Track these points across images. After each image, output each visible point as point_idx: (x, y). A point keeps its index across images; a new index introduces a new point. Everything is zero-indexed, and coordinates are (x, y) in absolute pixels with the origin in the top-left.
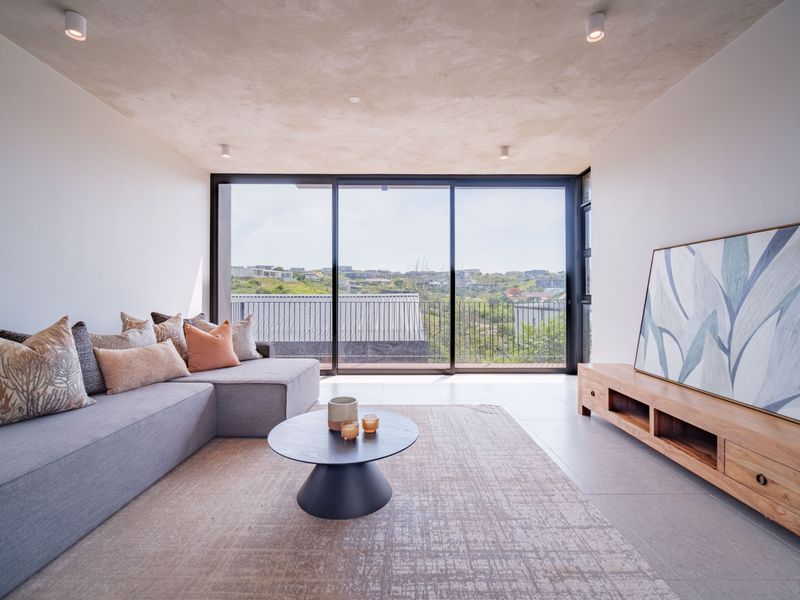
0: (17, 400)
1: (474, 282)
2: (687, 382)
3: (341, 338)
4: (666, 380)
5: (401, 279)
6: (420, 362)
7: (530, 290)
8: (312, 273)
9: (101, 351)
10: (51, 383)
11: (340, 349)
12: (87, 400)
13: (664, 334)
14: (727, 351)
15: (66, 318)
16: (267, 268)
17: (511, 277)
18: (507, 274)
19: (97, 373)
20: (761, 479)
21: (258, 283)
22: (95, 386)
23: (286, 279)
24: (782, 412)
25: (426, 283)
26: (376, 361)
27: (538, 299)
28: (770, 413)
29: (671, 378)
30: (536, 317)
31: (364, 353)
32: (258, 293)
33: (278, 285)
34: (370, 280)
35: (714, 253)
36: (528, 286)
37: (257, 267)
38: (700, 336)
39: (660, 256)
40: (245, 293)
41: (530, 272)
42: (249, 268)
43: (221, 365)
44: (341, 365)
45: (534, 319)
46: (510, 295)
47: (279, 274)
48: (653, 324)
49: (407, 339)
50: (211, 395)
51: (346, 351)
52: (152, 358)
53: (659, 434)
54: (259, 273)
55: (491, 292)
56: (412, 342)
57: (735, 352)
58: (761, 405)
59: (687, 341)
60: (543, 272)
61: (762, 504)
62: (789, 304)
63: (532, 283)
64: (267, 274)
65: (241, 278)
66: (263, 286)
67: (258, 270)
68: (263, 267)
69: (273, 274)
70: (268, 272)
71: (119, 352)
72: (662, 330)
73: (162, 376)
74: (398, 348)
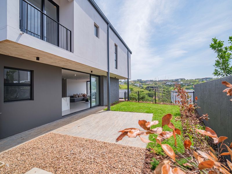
1: (182, 83)
5: (157, 82)
17: (196, 81)
25: (165, 84)
34: (147, 83)
41: (204, 79)
55: (187, 86)
60: (209, 78)
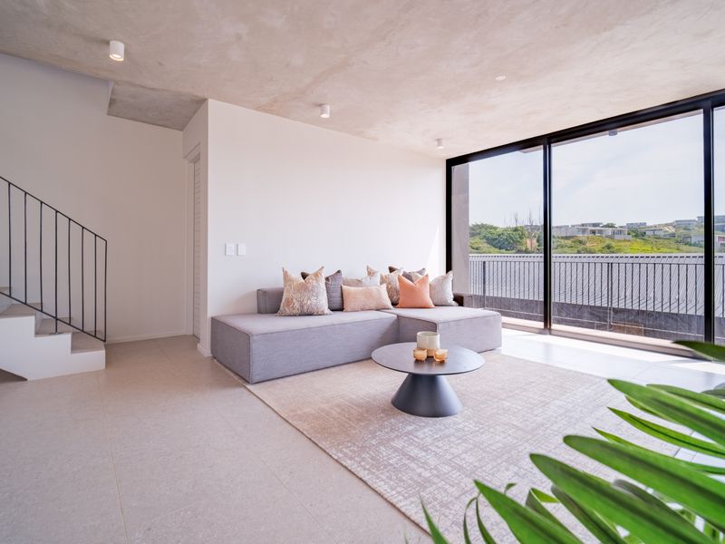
0: (297, 305)
3: (555, 298)
6: (655, 337)
8: (654, 229)
9: (344, 287)
10: (309, 299)
11: (553, 310)
12: (327, 311)
15: (339, 272)
16: (595, 225)
19: (339, 299)
21: (580, 242)
22: (337, 305)
23: (617, 237)
26: (591, 326)
31: (579, 317)
32: (579, 252)
33: (606, 244)
37: (583, 225)
40: (565, 253)
42: (573, 226)
43: (418, 305)
44: (554, 326)
47: (609, 232)
49: (636, 307)
50: (393, 323)
51: (559, 313)
52: (369, 295)
54: (584, 231)
56: (643, 311)
64: (594, 232)
65: (562, 238)
66: (588, 245)
67: (583, 228)
68: (590, 225)
69: (600, 232)
70: (595, 230)
71: (353, 289)
73: (373, 306)
74: (622, 316)
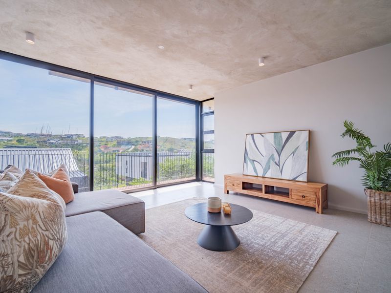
2: (265, 176)
4: (257, 177)
5: (23, 138)
7: (114, 146)
13: (255, 162)
14: (279, 166)
17: (103, 140)
18: (100, 138)
20: (304, 197)
24: (296, 180)
25: (45, 141)
27: (118, 151)
28: (294, 180)
29: (259, 175)
30: (128, 160)
35: (270, 137)
36: (113, 144)
38: (269, 162)
39: (249, 137)
41: (113, 137)
45: (127, 161)
46: (102, 149)
48: (249, 159)
53: (266, 193)
57: (281, 165)
58: (291, 179)
59: (264, 164)
61: (303, 203)
62: (295, 152)
63: (115, 143)
72: (253, 161)
